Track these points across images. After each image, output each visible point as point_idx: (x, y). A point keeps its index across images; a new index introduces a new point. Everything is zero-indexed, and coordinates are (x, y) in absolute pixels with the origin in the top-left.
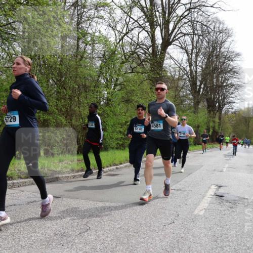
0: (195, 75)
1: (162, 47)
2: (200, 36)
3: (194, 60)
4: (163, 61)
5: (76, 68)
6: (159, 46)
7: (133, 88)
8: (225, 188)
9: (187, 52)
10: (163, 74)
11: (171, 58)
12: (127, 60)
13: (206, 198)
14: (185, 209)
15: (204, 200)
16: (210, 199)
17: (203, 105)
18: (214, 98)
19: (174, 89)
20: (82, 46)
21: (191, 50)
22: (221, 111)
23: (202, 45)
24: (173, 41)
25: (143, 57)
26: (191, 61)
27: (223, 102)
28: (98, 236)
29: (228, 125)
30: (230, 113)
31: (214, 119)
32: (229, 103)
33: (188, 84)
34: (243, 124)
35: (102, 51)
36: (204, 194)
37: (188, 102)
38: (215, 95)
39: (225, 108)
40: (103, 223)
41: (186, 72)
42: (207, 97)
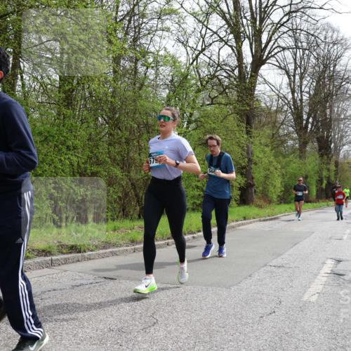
0: (299, 104)
1: (252, 68)
2: (306, 49)
3: (299, 84)
4: (255, 87)
5: (134, 101)
6: (249, 66)
7: (213, 125)
8: (346, 263)
9: (287, 73)
10: (255, 104)
11: (266, 82)
12: (204, 86)
13: (319, 277)
14: (290, 293)
15: (316, 280)
16: (325, 279)
17: (312, 147)
18: (328, 137)
19: (270, 126)
20: (141, 69)
21: (293, 71)
22: (338, 154)
23: (308, 62)
24: (268, 58)
25: (226, 82)
26: (294, 85)
27: (340, 142)
28: (169, 332)
31: (328, 166)
32: (350, 143)
33: (291, 117)
35: (169, 75)
36: (316, 271)
37: (290, 142)
38: (328, 132)
39: (343, 150)
40: (175, 314)
41: (286, 101)
42: (318, 136)
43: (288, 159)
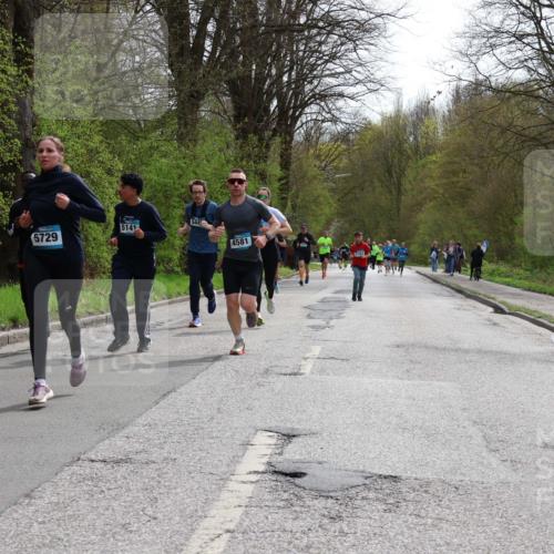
8: (310, 440)
13: (232, 485)
15: (225, 495)
16: (250, 488)
17: (213, 109)
18: (261, 79)
22: (289, 133)
27: (296, 95)
29: (321, 189)
30: (326, 138)
31: (261, 166)
32: (323, 97)
34: (377, 184)
36: (224, 469)
38: (262, 65)
39: (304, 118)
42: (233, 75)
43: (146, 144)
